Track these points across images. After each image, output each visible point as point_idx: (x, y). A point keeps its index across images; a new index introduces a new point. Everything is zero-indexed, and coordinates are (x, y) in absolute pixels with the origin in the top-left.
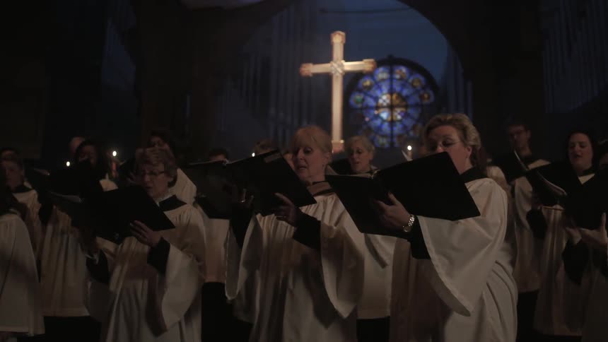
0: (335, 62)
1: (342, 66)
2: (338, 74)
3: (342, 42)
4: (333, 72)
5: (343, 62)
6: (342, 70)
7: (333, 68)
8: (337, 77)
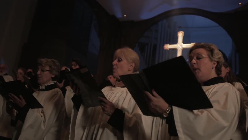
0: (179, 44)
1: (181, 45)
2: (180, 49)
3: (182, 35)
4: (178, 48)
5: (182, 44)
6: (182, 47)
7: (178, 47)
8: (179, 50)
